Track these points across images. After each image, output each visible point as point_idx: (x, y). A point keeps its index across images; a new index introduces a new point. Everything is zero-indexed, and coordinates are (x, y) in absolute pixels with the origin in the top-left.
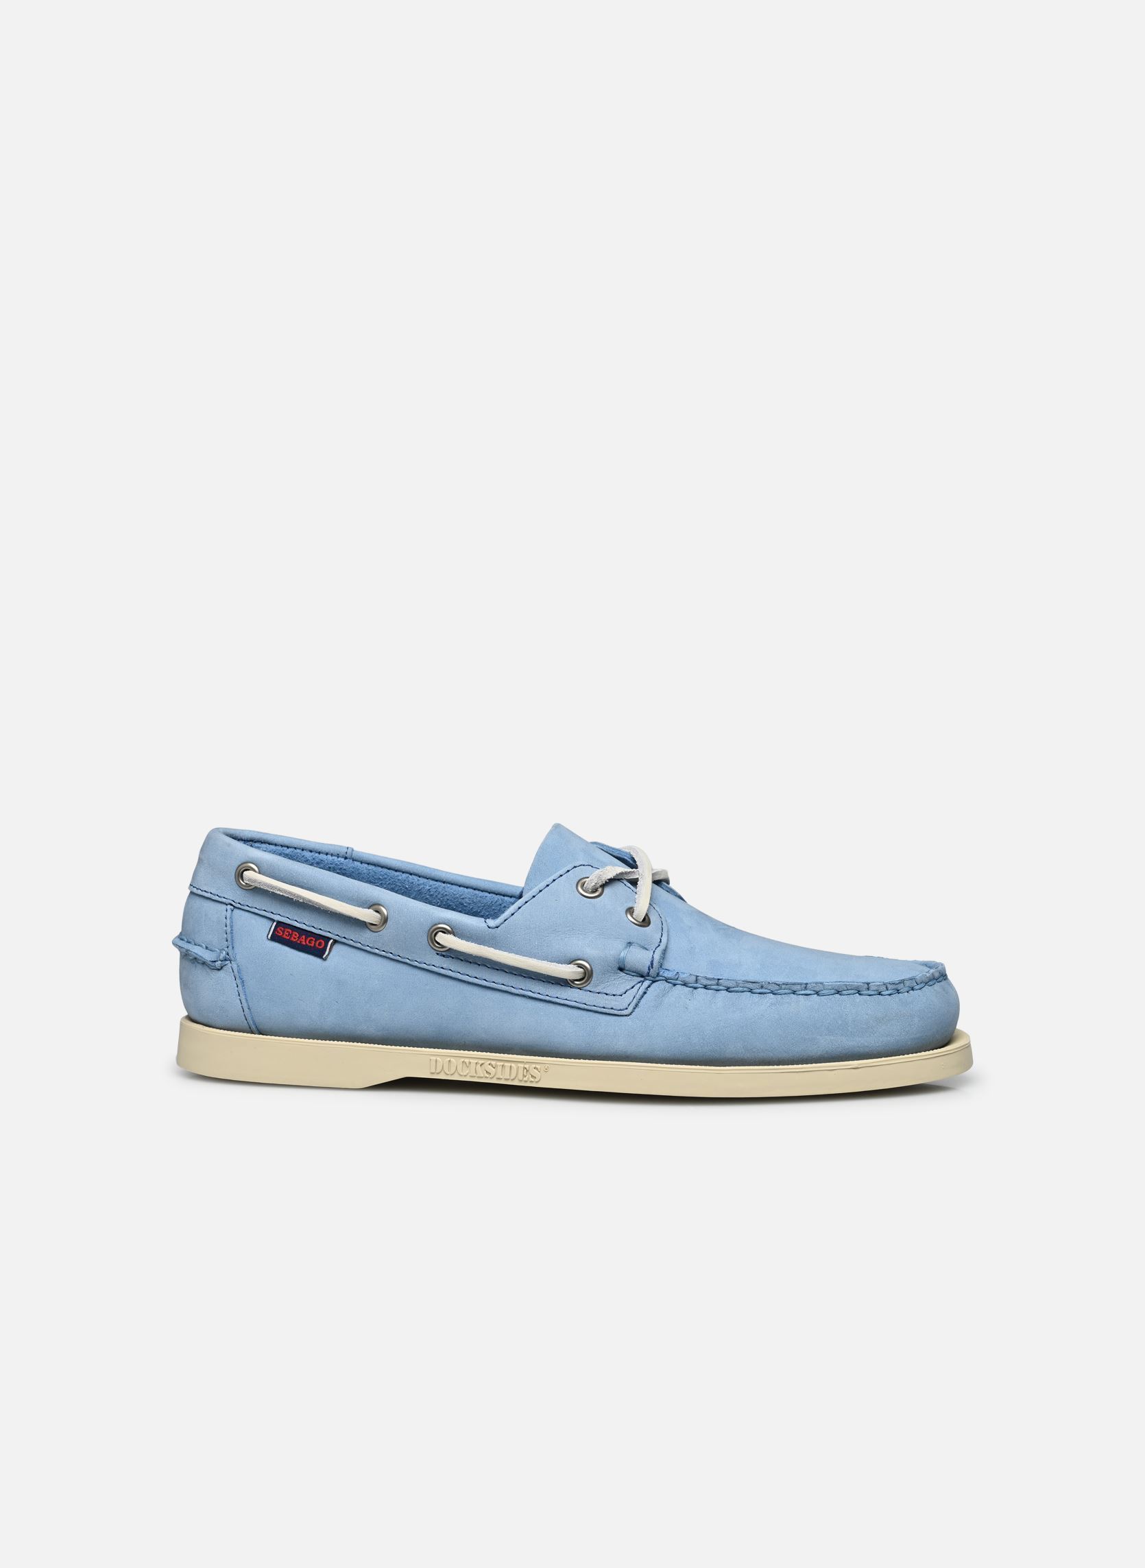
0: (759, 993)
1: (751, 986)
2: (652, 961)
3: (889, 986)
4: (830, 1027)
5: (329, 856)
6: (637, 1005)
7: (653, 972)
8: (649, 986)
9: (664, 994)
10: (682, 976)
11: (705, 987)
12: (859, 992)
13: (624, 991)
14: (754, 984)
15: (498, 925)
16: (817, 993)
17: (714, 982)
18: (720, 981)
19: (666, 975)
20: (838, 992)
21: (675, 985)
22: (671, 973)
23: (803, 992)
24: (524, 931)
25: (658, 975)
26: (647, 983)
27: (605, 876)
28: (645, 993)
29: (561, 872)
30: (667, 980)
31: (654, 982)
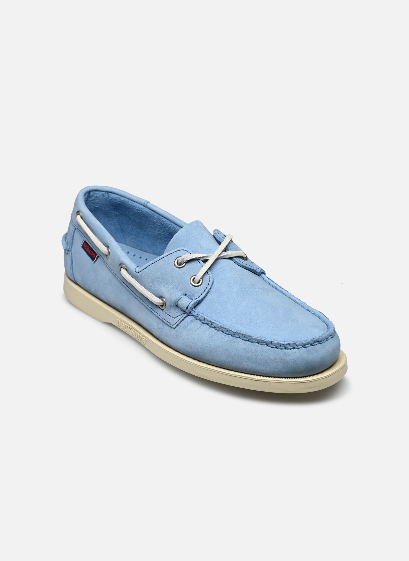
0: (226, 334)
1: (224, 329)
2: (188, 306)
3: (281, 345)
4: (249, 358)
5: (138, 204)
6: (178, 325)
7: (188, 311)
8: (186, 317)
9: (191, 321)
10: (199, 316)
11: (207, 324)
12: (267, 345)
13: (176, 316)
14: (225, 329)
15: (139, 272)
16: (249, 341)
17: (210, 323)
18: (213, 323)
19: (193, 314)
20: (258, 343)
21: (196, 319)
22: (195, 313)
23: (243, 338)
24: (148, 277)
25: (190, 313)
26: (185, 315)
27: (185, 259)
28: (183, 320)
29: (171, 252)
30: (194, 316)
31: (188, 315)
